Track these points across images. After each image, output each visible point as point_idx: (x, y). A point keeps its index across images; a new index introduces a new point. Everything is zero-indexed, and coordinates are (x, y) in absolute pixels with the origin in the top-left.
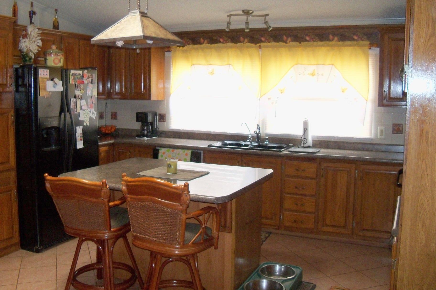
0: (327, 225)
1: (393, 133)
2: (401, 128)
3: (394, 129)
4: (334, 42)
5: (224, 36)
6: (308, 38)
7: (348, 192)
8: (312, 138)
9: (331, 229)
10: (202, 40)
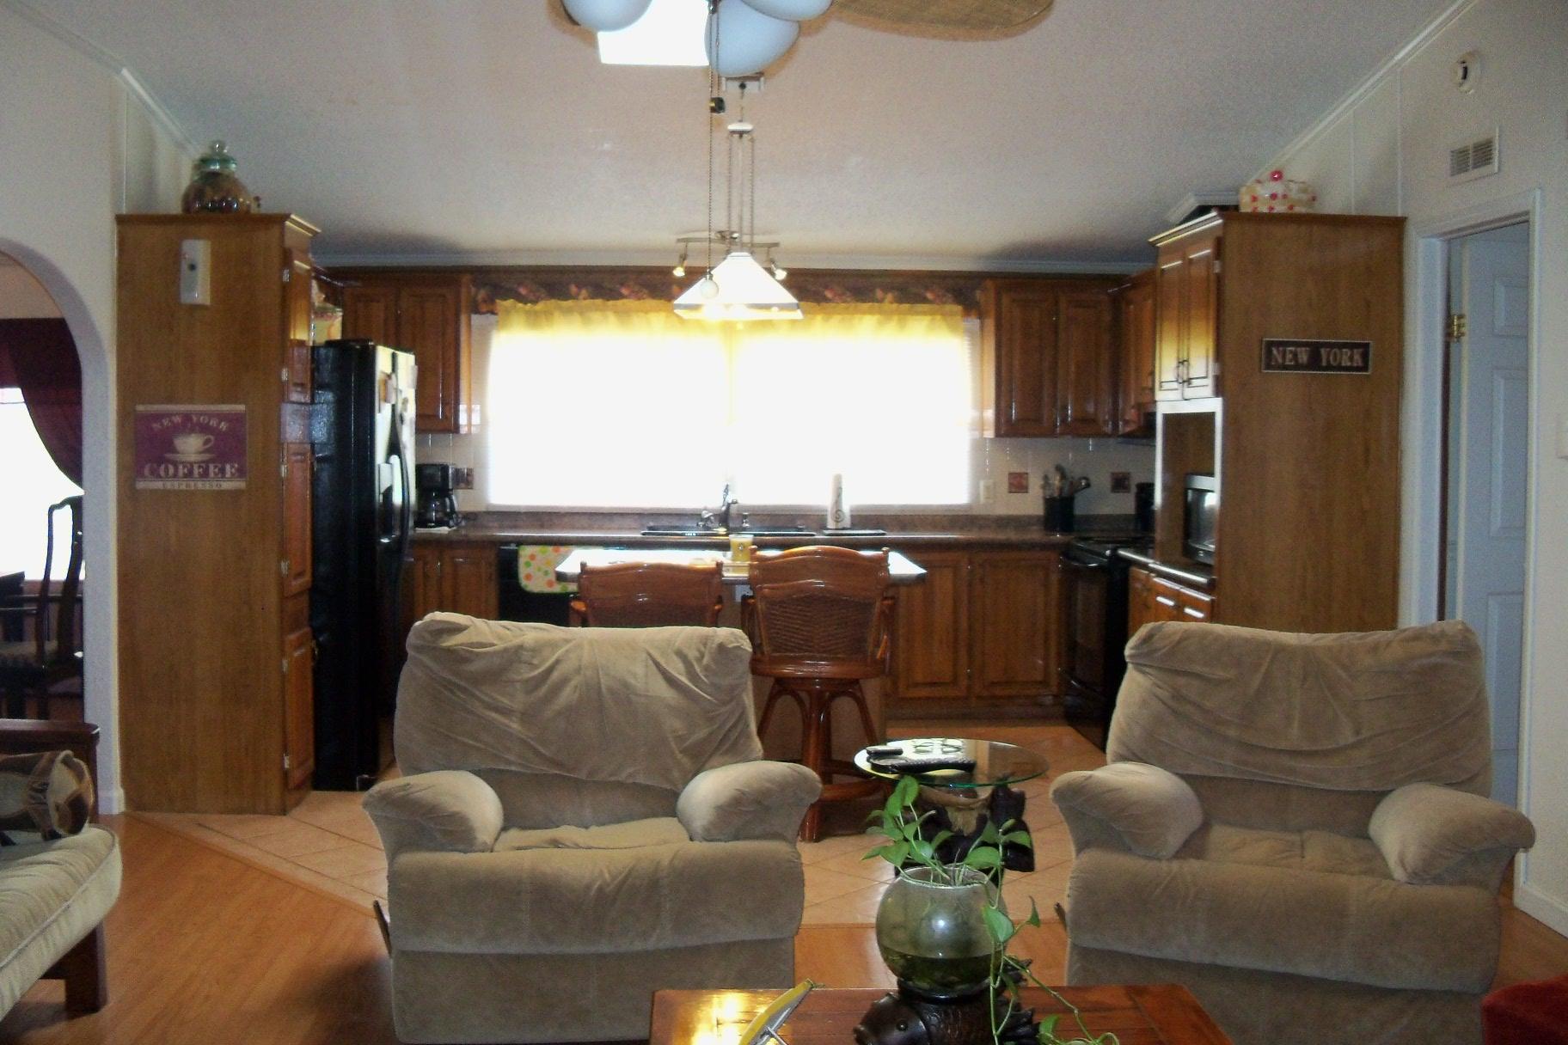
0: (916, 685)
1: (1010, 492)
2: (1024, 482)
3: (1011, 485)
4: (887, 305)
5: (631, 283)
6: (829, 294)
7: (955, 611)
8: (851, 511)
9: (924, 692)
10: (573, 289)
